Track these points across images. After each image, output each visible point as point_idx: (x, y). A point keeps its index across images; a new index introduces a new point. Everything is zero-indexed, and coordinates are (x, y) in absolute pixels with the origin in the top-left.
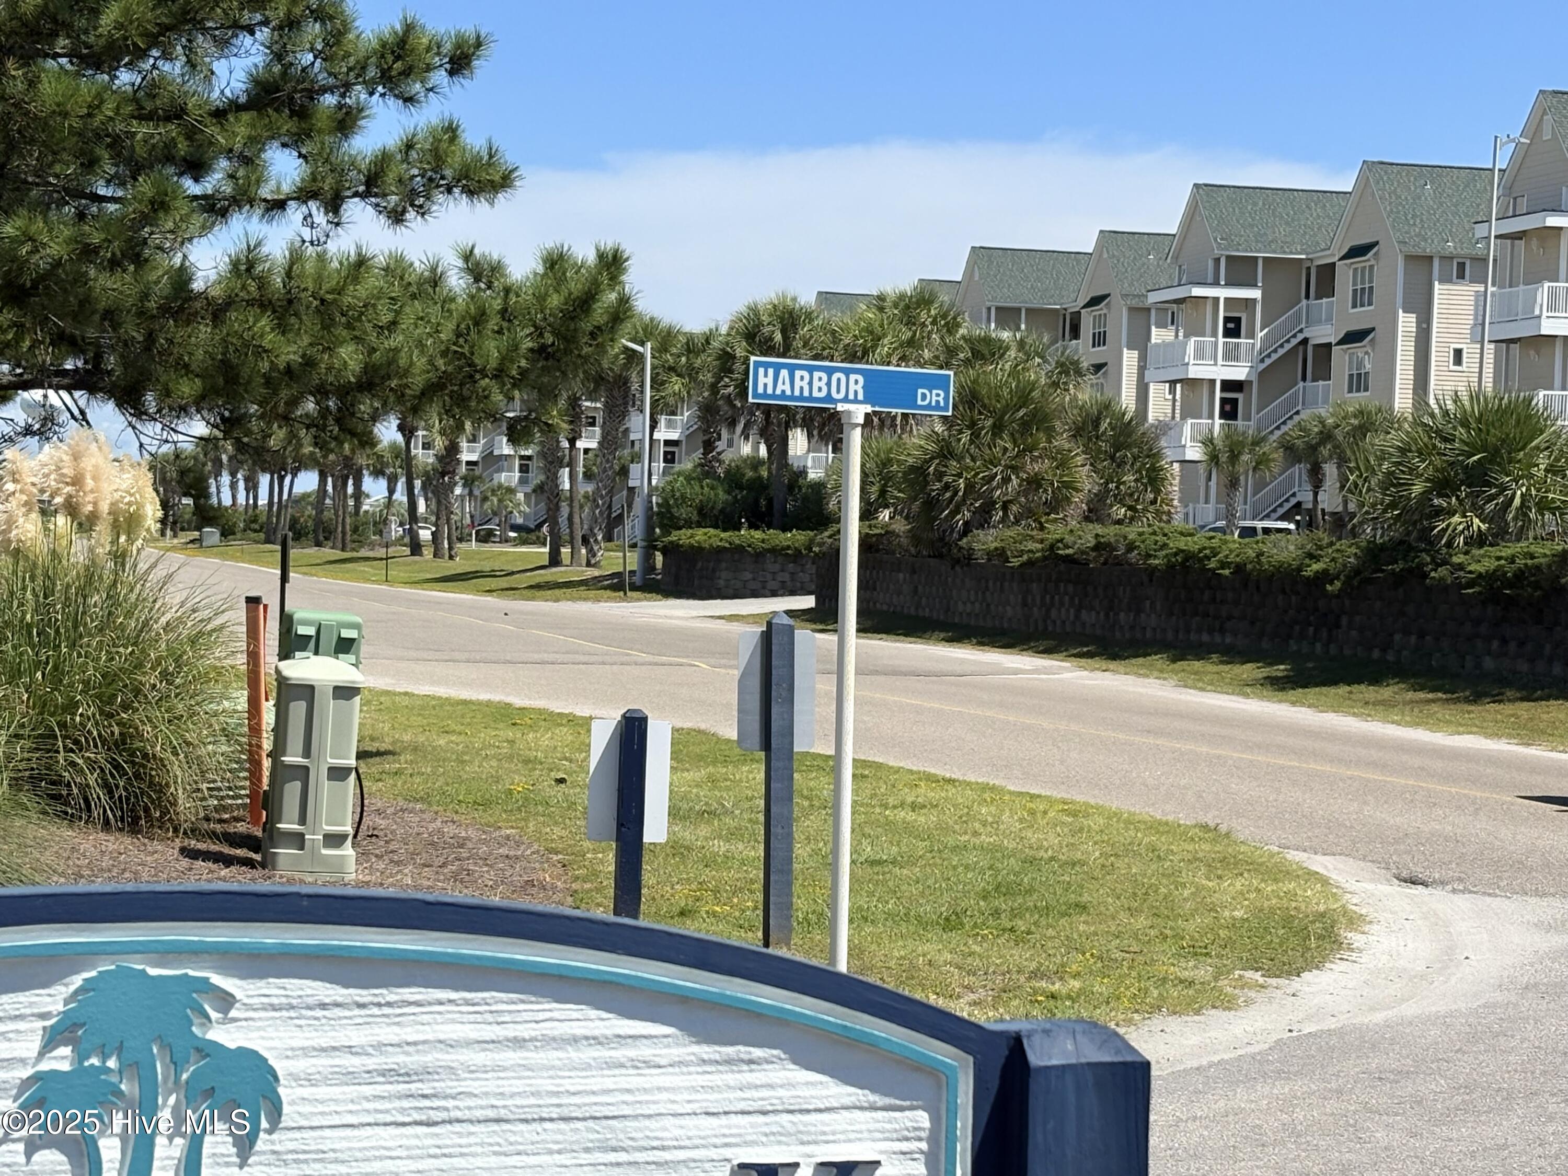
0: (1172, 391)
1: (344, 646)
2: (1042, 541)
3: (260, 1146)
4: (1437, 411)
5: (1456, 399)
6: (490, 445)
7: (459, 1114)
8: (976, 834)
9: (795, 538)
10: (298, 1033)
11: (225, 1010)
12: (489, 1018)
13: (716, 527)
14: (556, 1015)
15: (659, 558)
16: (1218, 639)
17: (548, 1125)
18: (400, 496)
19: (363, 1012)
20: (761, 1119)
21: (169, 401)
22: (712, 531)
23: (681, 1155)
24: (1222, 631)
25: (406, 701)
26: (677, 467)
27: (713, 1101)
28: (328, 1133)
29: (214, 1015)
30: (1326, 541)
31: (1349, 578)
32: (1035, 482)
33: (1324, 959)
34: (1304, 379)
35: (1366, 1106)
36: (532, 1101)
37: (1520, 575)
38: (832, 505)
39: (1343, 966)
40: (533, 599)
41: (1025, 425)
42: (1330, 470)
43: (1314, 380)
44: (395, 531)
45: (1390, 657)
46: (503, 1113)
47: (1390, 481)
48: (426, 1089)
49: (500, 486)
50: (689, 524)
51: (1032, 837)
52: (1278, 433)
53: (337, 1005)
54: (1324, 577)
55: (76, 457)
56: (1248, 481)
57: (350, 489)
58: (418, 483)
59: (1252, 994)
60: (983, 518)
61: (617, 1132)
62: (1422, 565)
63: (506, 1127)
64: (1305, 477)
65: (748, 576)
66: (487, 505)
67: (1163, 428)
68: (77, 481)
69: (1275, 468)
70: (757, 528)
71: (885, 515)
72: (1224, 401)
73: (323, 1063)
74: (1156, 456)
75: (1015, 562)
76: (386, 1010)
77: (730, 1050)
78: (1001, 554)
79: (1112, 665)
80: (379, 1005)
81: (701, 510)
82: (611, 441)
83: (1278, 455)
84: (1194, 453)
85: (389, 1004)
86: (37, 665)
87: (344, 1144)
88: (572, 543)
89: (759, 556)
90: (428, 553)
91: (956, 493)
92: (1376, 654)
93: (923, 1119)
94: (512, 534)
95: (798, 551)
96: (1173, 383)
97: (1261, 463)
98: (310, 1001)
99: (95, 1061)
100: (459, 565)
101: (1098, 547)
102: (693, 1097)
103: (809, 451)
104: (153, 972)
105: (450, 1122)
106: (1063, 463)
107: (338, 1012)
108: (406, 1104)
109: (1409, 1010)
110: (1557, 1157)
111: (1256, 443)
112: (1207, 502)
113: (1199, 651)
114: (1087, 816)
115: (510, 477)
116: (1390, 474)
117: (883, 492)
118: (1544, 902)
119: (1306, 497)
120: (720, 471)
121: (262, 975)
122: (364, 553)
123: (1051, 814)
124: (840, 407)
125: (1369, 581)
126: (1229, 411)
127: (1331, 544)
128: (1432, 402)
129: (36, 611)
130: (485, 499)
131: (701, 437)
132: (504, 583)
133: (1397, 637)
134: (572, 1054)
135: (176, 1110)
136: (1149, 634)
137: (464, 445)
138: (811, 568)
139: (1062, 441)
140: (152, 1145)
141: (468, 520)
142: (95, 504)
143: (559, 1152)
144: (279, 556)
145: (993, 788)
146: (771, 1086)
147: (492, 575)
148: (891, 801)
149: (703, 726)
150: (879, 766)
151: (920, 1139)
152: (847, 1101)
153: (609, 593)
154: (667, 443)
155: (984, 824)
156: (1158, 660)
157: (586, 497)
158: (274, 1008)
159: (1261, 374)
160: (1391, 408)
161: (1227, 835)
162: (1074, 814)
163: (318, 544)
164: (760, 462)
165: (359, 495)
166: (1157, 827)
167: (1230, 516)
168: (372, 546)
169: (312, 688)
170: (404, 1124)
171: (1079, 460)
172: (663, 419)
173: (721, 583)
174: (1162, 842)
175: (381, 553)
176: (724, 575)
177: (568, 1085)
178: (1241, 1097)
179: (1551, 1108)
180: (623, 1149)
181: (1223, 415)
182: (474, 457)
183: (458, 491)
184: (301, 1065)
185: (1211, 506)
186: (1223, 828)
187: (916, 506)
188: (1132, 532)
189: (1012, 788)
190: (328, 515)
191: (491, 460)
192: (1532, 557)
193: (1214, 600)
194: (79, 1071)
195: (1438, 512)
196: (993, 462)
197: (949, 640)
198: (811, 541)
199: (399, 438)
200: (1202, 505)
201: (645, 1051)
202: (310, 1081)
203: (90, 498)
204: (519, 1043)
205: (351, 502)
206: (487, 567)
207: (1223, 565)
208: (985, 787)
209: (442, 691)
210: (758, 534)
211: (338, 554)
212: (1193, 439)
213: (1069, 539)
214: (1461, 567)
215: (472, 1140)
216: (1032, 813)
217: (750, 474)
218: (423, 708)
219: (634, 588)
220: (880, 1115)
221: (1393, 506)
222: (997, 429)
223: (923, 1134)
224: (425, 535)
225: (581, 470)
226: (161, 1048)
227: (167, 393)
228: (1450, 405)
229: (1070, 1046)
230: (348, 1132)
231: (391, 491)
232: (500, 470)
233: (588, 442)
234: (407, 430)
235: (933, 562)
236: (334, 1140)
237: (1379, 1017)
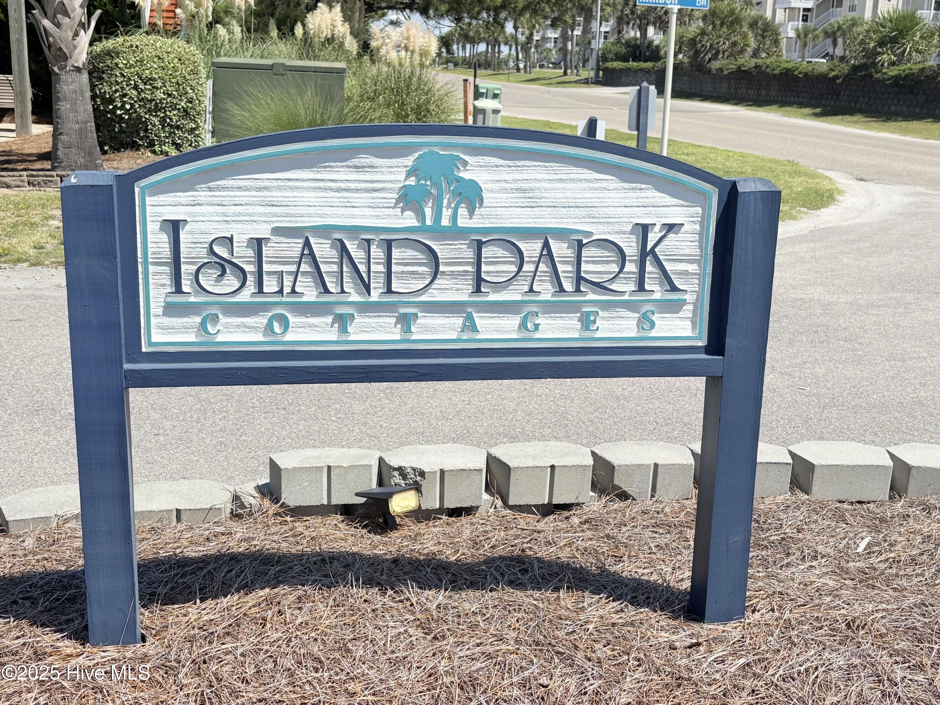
0: (785, 12)
1: (496, 96)
2: (736, 65)
3: (476, 212)
4: (881, 17)
5: (888, 12)
6: (544, 34)
7: (542, 204)
8: (708, 163)
9: (648, 65)
10: (488, 175)
11: (465, 167)
12: (552, 172)
13: (621, 61)
14: (575, 171)
15: (601, 73)
16: (797, 99)
17: (571, 209)
18: (513, 52)
19: (510, 169)
20: (644, 209)
21: (438, 13)
22: (620, 63)
23: (616, 220)
24: (798, 97)
25: (515, 120)
26: (608, 41)
27: (627, 202)
28: (498, 209)
29: (461, 168)
30: (837, 64)
31: (845, 78)
32: (734, 44)
33: (829, 205)
34: (833, 7)
35: (841, 252)
36: (566, 200)
37: (907, 76)
38: (662, 53)
39: (834, 207)
40: (557, 87)
41: (732, 23)
42: (840, 41)
43: (837, 7)
44: (511, 64)
45: (858, 106)
46: (556, 204)
47: (862, 42)
48: (531, 195)
49: (547, 48)
50: (612, 60)
51: (728, 164)
52: (822, 27)
53: (502, 166)
54: (836, 77)
55: (408, 30)
56: (810, 44)
57: (497, 50)
58: (519, 48)
59: (803, 215)
60: (715, 57)
61: (594, 211)
62: (871, 73)
63: (557, 209)
64: (831, 43)
65: (632, 78)
66: (542, 55)
67: (781, 25)
68: (408, 38)
69: (820, 39)
70: (635, 61)
71: (680, 56)
72: (803, 16)
73: (497, 185)
74: (778, 34)
75: (726, 72)
76: (518, 168)
77: (634, 185)
78: (721, 70)
79: (759, 109)
80: (515, 166)
81: (616, 55)
82: (586, 31)
83: (822, 35)
84: (792, 34)
85: (518, 166)
86: (396, 102)
87: (504, 213)
88: (571, 68)
89: (636, 71)
90: (522, 72)
91: (706, 47)
92: (853, 105)
93: (699, 210)
94: (551, 66)
95: (649, 70)
96: (785, 9)
97: (815, 37)
98: (492, 164)
99: (423, 182)
100: (533, 76)
101: (756, 67)
102: (621, 200)
103: (655, 34)
104: (441, 153)
105: (538, 207)
106: (745, 37)
107: (501, 168)
108: (524, 200)
109: (857, 221)
110: (907, 268)
111: (815, 30)
112: (795, 52)
113: (789, 104)
114: (747, 157)
115: (551, 45)
116: (862, 40)
117: (680, 48)
118: (908, 187)
119: (831, 50)
120: (623, 41)
121: (476, 155)
122: (501, 72)
123: (735, 157)
124: (669, 6)
125: (852, 79)
126: (805, 19)
127: (839, 66)
128: (879, 12)
129: (395, 84)
130: (542, 53)
131: (617, 29)
132: (548, 82)
133: (861, 99)
134: (579, 185)
135: (449, 199)
136: (772, 98)
137: (535, 34)
138: (654, 76)
139: (745, 29)
140: (441, 211)
141: (536, 61)
142: (414, 46)
143: (575, 218)
144: (473, 73)
145: (715, 149)
146: (647, 198)
147: (544, 79)
148: (679, 152)
149: (615, 128)
150: (675, 141)
151: (698, 217)
152: (673, 203)
153: (583, 85)
154: (605, 32)
155: (711, 160)
156: (775, 107)
157: (576, 52)
158: (481, 166)
159: (817, 6)
160: (864, 19)
161: (797, 164)
162: (743, 157)
163: (486, 69)
164: (637, 39)
165: (499, 52)
166: (772, 161)
167: (803, 57)
168: (504, 69)
169: (484, 110)
170: (523, 207)
171: (751, 35)
172: (604, 23)
173: (622, 81)
174: (774, 166)
175: (507, 72)
176: (623, 79)
177: (578, 195)
178: (797, 248)
179: (906, 252)
180: (596, 218)
181: (803, 20)
182: (538, 38)
183: (533, 50)
184: (490, 186)
185: (796, 54)
186: (795, 162)
187: (692, 53)
188: (768, 61)
189: (721, 148)
190: (489, 59)
191: (544, 39)
192: (911, 69)
193: (796, 86)
194: (418, 185)
195: (879, 53)
196: (720, 36)
197: (701, 100)
198: (654, 66)
199: (513, 31)
200: (793, 53)
201: (605, 184)
202: (492, 191)
203: (412, 44)
204: (561, 180)
205: (497, 55)
206: (542, 76)
207: (800, 73)
208: (712, 148)
209: (527, 117)
210: (635, 64)
211: (493, 72)
212: (792, 29)
213: (746, 64)
214: (885, 73)
215: (546, 213)
216: (728, 156)
217: (633, 43)
218: (520, 122)
219: (592, 83)
220: (685, 208)
221: (862, 51)
222: (722, 24)
223: (699, 215)
224: (521, 66)
225: (575, 42)
226: (444, 178)
227: (436, 10)
228: (886, 15)
229: (753, 185)
230: (505, 209)
231: (510, 50)
232: (547, 43)
233: (578, 32)
234: (516, 28)
235: (696, 73)
236: (500, 211)
237: (847, 223)
